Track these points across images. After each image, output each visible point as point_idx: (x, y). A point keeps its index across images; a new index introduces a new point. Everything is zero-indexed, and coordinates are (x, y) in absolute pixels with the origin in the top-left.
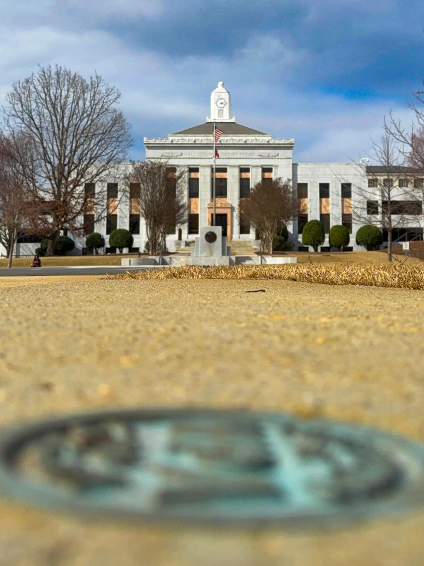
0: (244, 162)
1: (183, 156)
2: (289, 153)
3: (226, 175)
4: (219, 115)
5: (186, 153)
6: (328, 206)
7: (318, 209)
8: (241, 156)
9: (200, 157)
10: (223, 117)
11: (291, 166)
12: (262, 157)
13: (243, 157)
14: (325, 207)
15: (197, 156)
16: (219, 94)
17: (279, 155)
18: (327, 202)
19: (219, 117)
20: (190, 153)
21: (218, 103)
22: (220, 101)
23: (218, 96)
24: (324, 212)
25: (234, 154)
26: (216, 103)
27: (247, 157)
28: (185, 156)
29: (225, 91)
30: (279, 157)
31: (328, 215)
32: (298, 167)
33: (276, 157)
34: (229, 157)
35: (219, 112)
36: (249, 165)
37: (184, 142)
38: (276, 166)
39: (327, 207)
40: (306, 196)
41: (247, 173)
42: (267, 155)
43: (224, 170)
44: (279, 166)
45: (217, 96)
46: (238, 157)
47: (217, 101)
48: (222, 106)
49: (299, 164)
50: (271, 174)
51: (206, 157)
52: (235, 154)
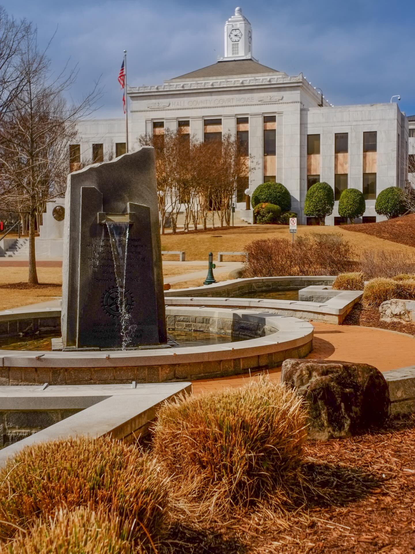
0: (241, 111)
1: (171, 107)
2: (296, 95)
3: (221, 128)
4: (233, 51)
5: (175, 102)
6: (346, 163)
7: (333, 168)
8: (238, 103)
9: (191, 107)
10: (238, 53)
11: (299, 112)
12: (262, 103)
13: (241, 103)
14: (342, 165)
15: (187, 106)
16: (234, 24)
17: (284, 99)
18: (345, 158)
19: (233, 54)
20: (179, 103)
21: (232, 36)
22: (234, 33)
23: (233, 26)
24: (340, 171)
25: (229, 100)
26: (230, 36)
27: (245, 103)
28: (174, 107)
29: (242, 19)
30: (284, 100)
31: (346, 175)
32: (309, 113)
33: (281, 101)
34: (224, 104)
35: (233, 48)
36: (248, 114)
37: (171, 89)
38: (281, 113)
39: (344, 165)
40: (318, 152)
41: (246, 125)
42: (268, 99)
43: (218, 122)
44: (284, 113)
45: (231, 26)
46: (234, 104)
47: (231, 33)
48: (237, 39)
49: (310, 109)
50: (274, 124)
51: (198, 106)
52: (231, 101)
